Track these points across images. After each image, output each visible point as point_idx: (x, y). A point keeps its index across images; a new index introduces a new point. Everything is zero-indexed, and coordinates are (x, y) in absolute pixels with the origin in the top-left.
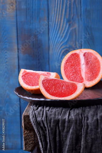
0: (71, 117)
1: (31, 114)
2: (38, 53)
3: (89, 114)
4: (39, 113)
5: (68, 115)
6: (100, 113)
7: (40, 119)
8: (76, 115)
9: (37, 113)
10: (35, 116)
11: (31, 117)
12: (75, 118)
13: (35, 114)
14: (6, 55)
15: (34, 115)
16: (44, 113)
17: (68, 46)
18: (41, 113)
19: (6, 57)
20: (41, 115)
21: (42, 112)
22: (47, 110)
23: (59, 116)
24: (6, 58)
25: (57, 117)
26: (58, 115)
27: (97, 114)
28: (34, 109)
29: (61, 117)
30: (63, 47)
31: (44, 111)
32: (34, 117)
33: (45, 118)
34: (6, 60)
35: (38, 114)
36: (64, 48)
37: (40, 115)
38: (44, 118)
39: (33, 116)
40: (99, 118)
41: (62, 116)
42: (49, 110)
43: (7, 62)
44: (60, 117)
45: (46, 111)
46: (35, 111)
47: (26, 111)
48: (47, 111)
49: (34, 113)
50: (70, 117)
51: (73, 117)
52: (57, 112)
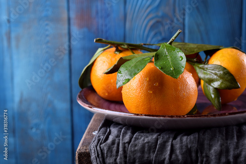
0: (176, 155)
1: (93, 151)
2: (106, 25)
3: (212, 151)
4: (110, 149)
5: (168, 153)
6: (234, 150)
7: (111, 161)
8: (186, 151)
9: (105, 148)
10: (103, 154)
11: (93, 156)
12: (182, 157)
13: (102, 150)
14: (47, 30)
15: (100, 153)
16: (121, 149)
17: (160, 14)
18: (115, 148)
19: (47, 33)
20: (114, 152)
21: (116, 145)
22: (126, 141)
23: (152, 154)
24: (47, 36)
25: (146, 156)
26: (149, 153)
27: (227, 151)
28: (99, 140)
29: (156, 157)
30: (151, 16)
31: (121, 144)
32: (100, 156)
33: (123, 159)
34: (48, 38)
35: (107, 151)
36: (152, 19)
37: (112, 152)
38: (121, 158)
39: (98, 155)
40: (231, 160)
41: (157, 154)
42: (129, 143)
43: (48, 42)
44: (153, 156)
45: (124, 144)
46: (101, 144)
47: (83, 144)
48: (127, 145)
49: (100, 147)
50: (173, 156)
51: (180, 157)
52: (147, 144)
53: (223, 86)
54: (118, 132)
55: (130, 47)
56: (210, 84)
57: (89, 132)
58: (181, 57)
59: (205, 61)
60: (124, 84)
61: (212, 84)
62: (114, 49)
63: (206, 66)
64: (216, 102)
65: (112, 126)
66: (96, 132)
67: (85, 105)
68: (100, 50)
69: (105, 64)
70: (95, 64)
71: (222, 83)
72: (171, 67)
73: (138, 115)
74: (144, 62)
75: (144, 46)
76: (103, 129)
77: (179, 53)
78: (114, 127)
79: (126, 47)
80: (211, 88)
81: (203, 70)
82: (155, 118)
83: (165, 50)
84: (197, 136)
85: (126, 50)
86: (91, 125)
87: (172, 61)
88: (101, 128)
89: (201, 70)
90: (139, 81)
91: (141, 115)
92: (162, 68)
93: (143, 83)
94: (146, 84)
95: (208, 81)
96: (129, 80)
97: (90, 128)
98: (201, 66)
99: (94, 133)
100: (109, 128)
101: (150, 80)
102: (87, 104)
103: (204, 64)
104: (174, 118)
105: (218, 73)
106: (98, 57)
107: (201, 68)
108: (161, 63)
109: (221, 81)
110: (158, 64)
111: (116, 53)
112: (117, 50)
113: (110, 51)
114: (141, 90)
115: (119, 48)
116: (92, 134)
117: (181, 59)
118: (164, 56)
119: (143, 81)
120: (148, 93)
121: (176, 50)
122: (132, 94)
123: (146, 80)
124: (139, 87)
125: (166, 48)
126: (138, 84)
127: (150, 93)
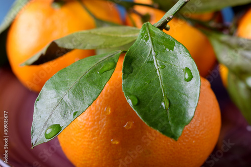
58: (187, 69)
63: (233, 41)
72: (162, 100)
80: (242, 86)
81: (227, 49)
83: (150, 45)
89: (223, 46)
93: (99, 120)
94: (105, 123)
101: (114, 114)
108: (138, 85)
114: (93, 136)
117: (187, 76)
118: (148, 62)
119: (99, 114)
120: (111, 144)
121: (175, 48)
122: (75, 140)
123: (106, 112)
124: (90, 128)
125: (152, 40)
126: (87, 119)
127: (115, 144)
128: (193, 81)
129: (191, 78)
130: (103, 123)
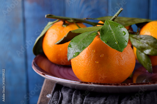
53: (154, 53)
54: (69, 96)
55: (75, 21)
56: (142, 52)
57: (43, 95)
58: (124, 32)
59: (137, 32)
60: (74, 57)
61: (144, 52)
62: (61, 22)
63: (138, 37)
64: (148, 66)
65: (62, 89)
66: (50, 95)
67: (39, 73)
68: (50, 23)
69: (54, 35)
70: (46, 35)
71: (153, 50)
72: (115, 41)
73: (87, 83)
74: (91, 37)
75: (86, 20)
76: (55, 94)
77: (122, 28)
78: (65, 91)
79: (72, 21)
80: (143, 54)
81: (136, 40)
82: (102, 86)
83: (109, 26)
84: (139, 100)
85: (72, 23)
86: (45, 87)
87: (116, 36)
88: (54, 93)
89: (134, 39)
90: (87, 53)
91: (90, 83)
92: (107, 43)
93: (90, 55)
94: (93, 55)
95: (140, 49)
96: (78, 53)
97: (44, 91)
98: (134, 36)
99: (48, 97)
100: (61, 91)
101: (96, 52)
102: (41, 72)
103: (137, 34)
104: (119, 86)
105: (149, 42)
106: (48, 29)
107: (134, 38)
108: (106, 38)
109: (152, 49)
110: (104, 38)
111: (64, 26)
112: (64, 24)
113: (58, 25)
114: (88, 61)
115: (66, 22)
116: (47, 97)
117: (124, 34)
118: (109, 31)
119: (90, 53)
120: (95, 63)
121: (118, 26)
122: (81, 64)
123: (93, 52)
124: (87, 58)
125: (110, 24)
126: (86, 55)
127: (97, 63)
128: (126, 35)
129: (125, 34)
130: (92, 56)
